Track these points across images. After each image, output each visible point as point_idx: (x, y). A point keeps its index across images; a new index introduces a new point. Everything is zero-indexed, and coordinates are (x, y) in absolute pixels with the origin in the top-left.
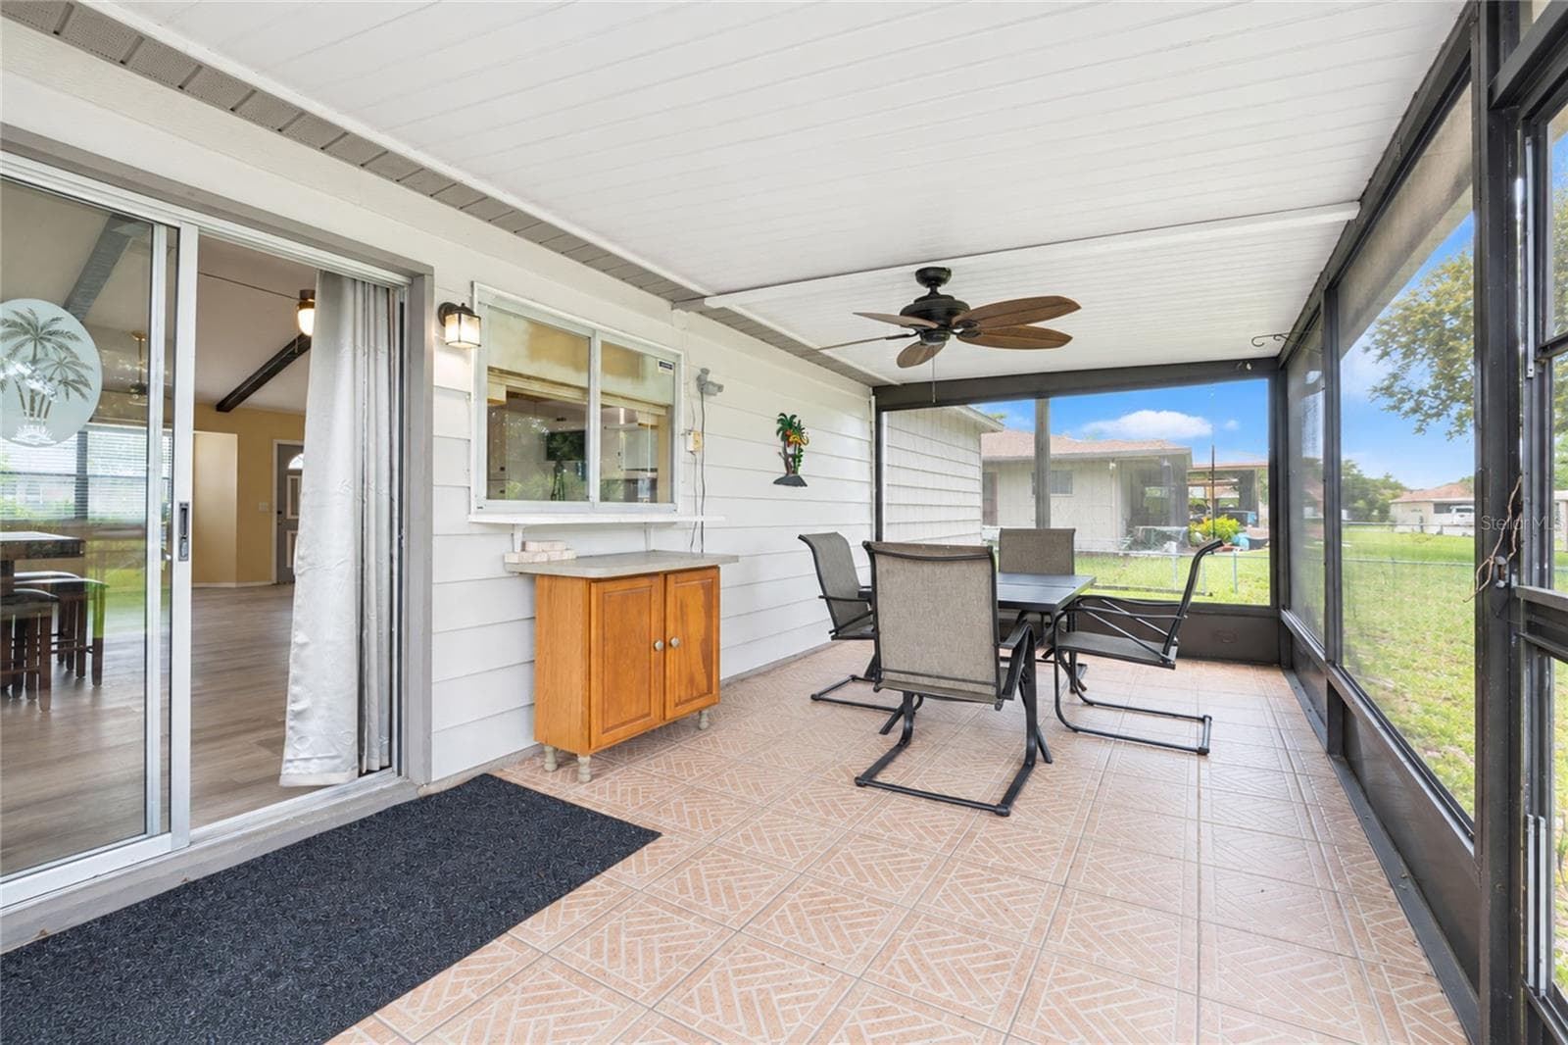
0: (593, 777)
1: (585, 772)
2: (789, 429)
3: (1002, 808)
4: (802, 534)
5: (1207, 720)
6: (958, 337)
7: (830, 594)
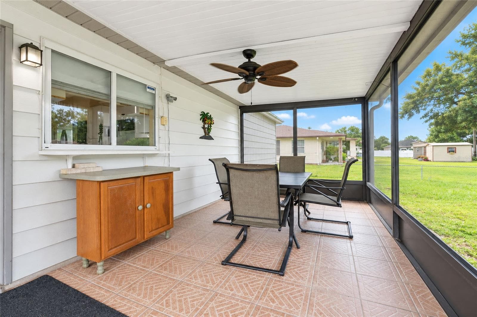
0: (105, 270)
1: (100, 270)
2: (206, 118)
3: (281, 271)
4: (210, 159)
5: (349, 223)
6: (258, 81)
7: (221, 182)
